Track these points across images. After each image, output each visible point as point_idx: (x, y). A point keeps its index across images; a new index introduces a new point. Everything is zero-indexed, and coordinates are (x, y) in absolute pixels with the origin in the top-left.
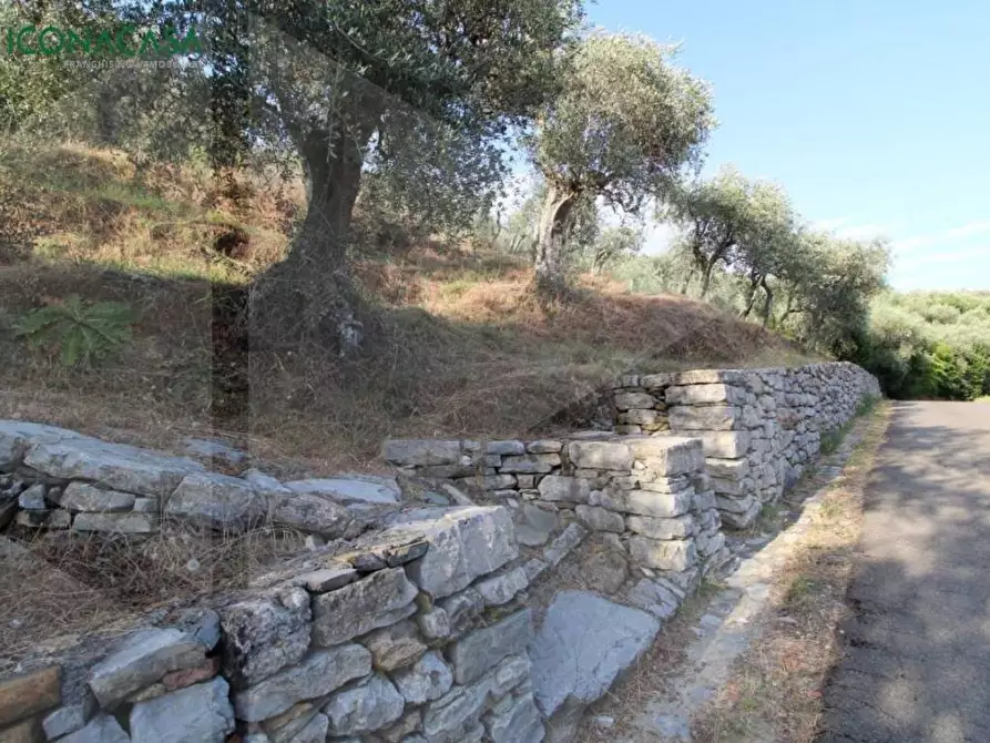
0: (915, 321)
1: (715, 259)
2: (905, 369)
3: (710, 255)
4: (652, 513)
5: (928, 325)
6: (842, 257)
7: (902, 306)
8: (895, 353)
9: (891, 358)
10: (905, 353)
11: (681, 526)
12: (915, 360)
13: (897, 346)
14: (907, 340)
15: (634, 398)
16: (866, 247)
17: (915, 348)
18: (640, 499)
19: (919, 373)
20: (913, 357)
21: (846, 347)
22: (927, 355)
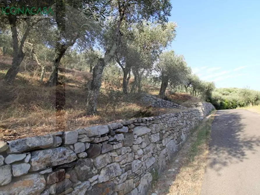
0: (220, 95)
1: (188, 87)
2: (219, 105)
3: (187, 86)
4: (201, 112)
5: (223, 96)
6: (207, 85)
7: (218, 92)
8: (217, 102)
9: (216, 102)
10: (219, 102)
11: (203, 113)
12: (221, 103)
13: (217, 100)
14: (219, 99)
15: (193, 105)
16: (211, 83)
17: (221, 101)
18: (200, 111)
19: (222, 106)
20: (221, 102)
21: (208, 100)
22: (223, 102)
